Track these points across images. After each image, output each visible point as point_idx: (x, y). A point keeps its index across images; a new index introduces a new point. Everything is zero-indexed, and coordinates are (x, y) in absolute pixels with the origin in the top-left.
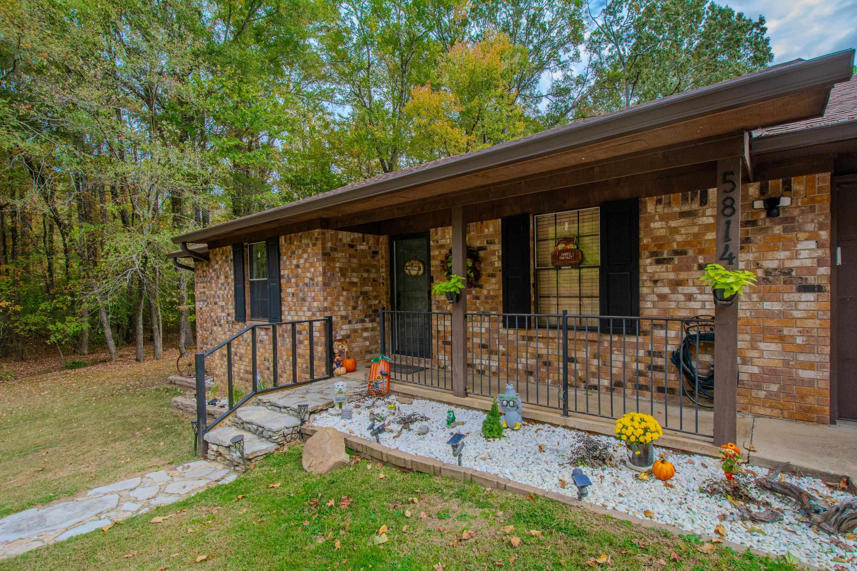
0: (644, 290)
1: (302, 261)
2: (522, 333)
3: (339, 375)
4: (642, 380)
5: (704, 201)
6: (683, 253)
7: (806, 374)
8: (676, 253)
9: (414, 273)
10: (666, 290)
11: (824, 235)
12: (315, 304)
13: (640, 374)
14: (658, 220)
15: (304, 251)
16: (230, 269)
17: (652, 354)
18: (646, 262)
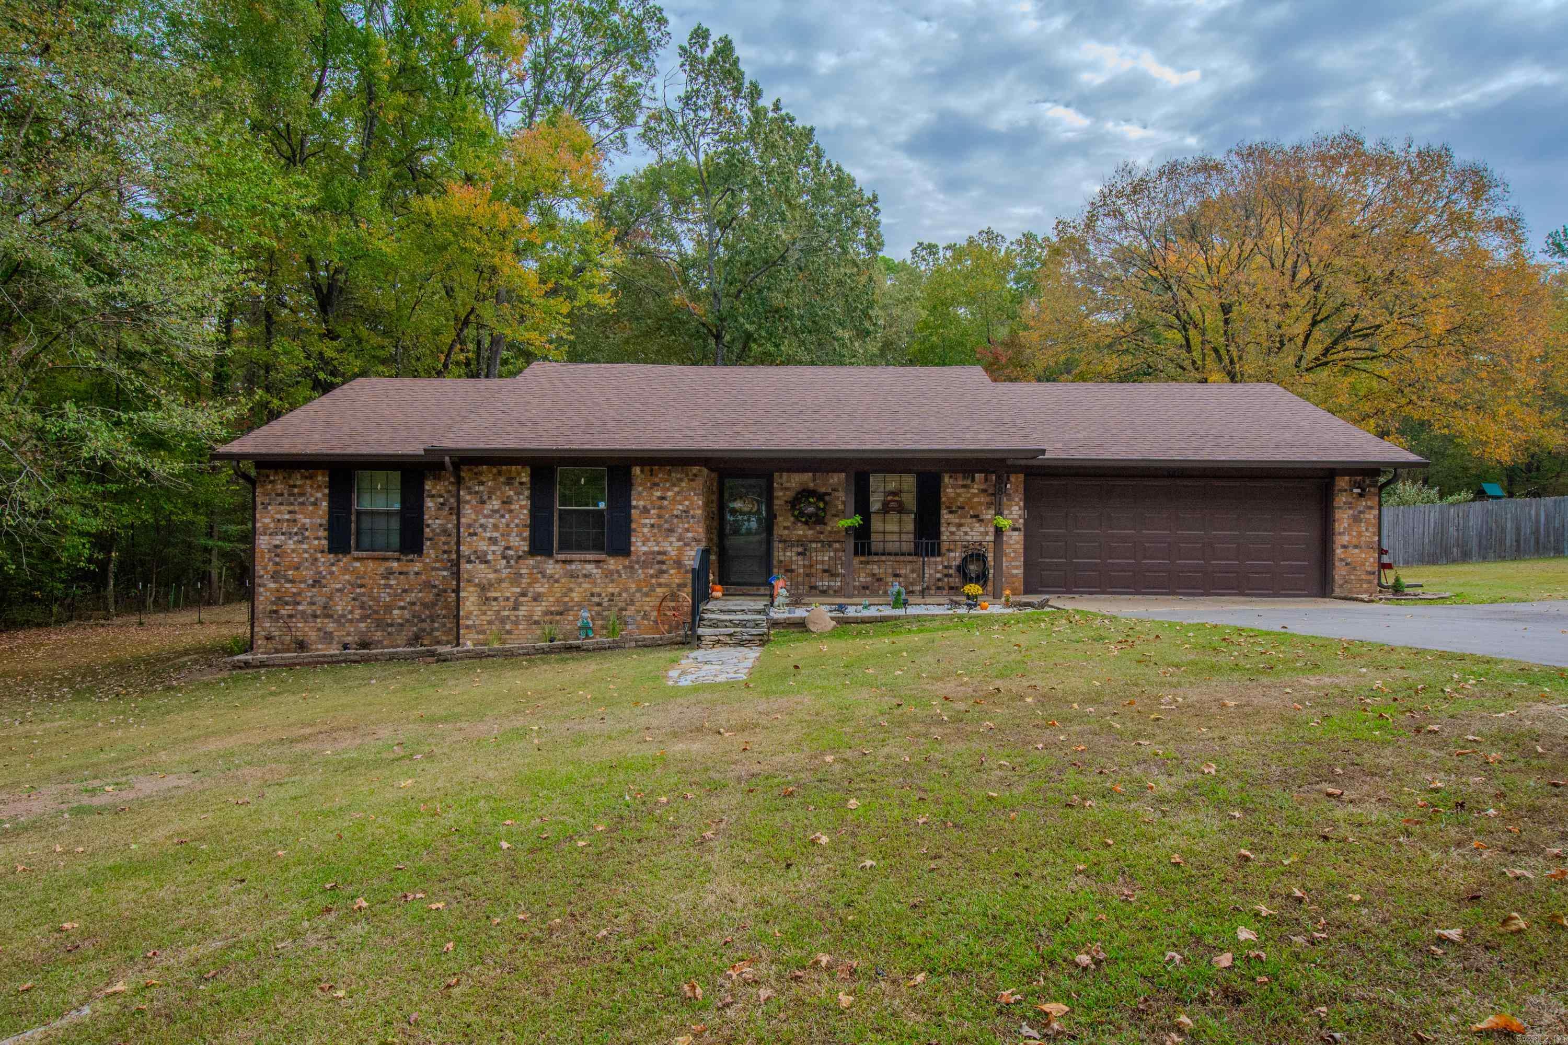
0: (943, 529)
1: (670, 494)
3: (717, 599)
4: (940, 584)
5: (973, 480)
6: (963, 508)
7: (1015, 571)
8: (959, 508)
10: (954, 529)
11: (1022, 504)
12: (690, 535)
13: (939, 580)
14: (950, 488)
15: (674, 485)
16: (518, 494)
17: (946, 567)
18: (944, 512)
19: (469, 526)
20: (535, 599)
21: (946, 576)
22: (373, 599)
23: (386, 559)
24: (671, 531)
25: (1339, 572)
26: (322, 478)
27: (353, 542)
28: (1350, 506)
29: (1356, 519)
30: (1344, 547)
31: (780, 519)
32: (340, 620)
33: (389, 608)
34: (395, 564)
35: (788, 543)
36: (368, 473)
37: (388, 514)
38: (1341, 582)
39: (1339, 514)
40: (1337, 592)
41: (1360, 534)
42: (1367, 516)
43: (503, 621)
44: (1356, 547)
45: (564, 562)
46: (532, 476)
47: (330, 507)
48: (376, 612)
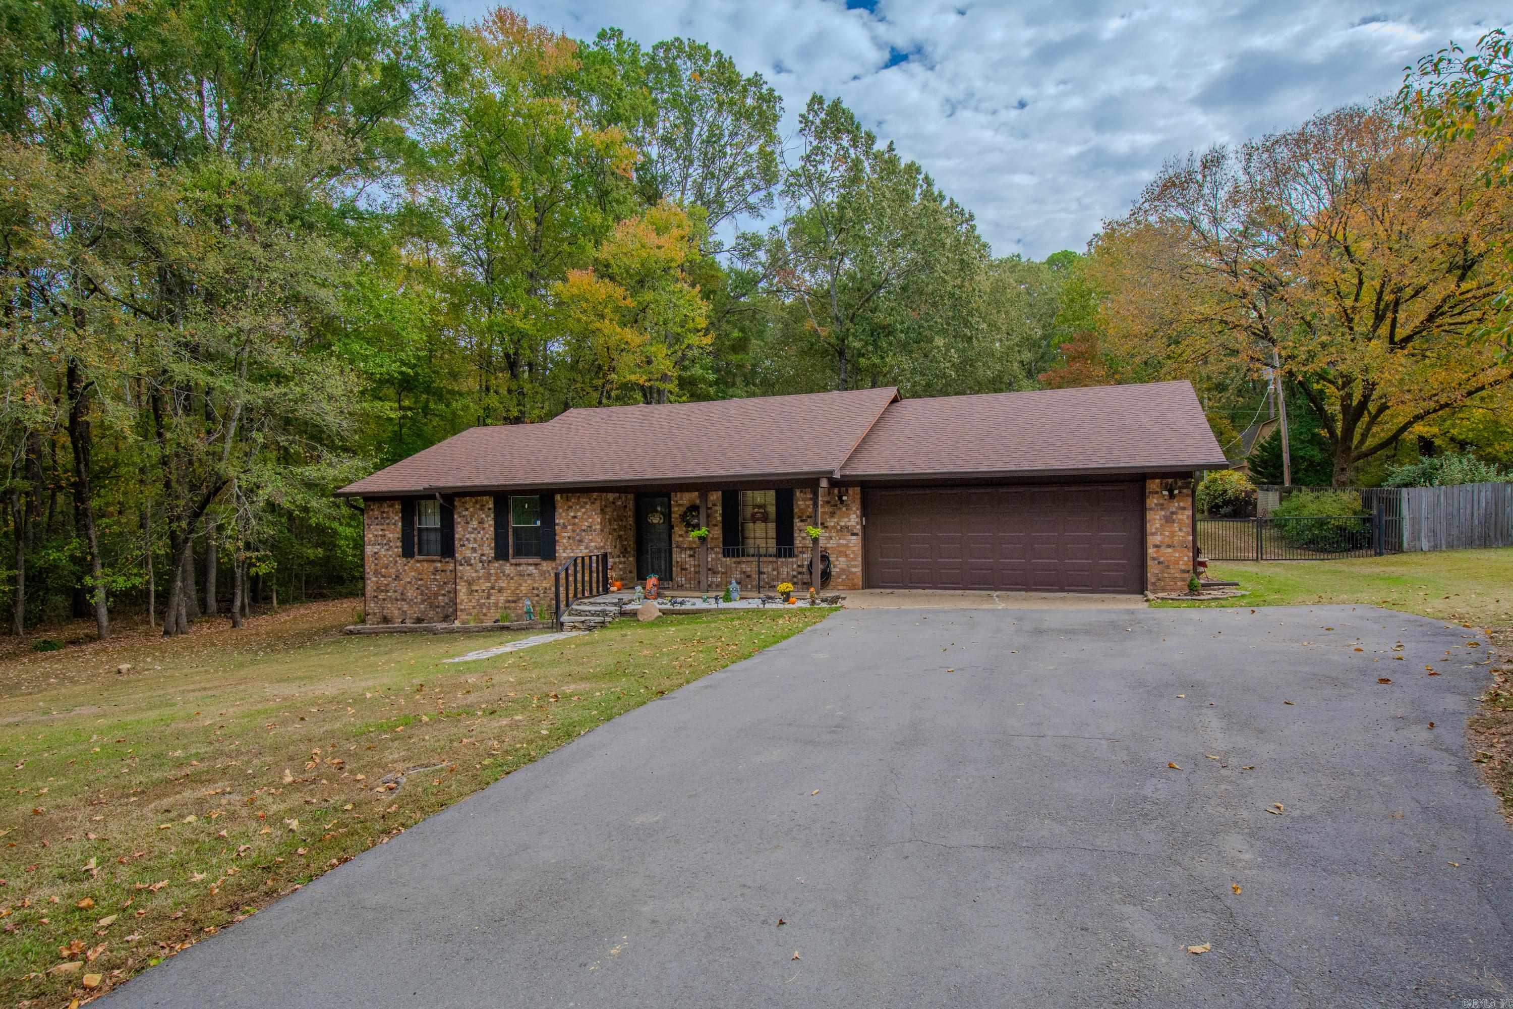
0: (796, 535)
1: (579, 514)
2: (734, 559)
3: (613, 592)
4: (794, 580)
7: (854, 570)
8: (808, 517)
9: (655, 521)
10: (805, 535)
11: (858, 512)
12: (593, 544)
13: (794, 577)
14: (802, 501)
15: (582, 507)
16: (488, 516)
17: (799, 566)
18: (796, 520)
19: (460, 539)
20: (500, 591)
21: (800, 573)
22: (428, 588)
23: (433, 561)
24: (581, 541)
25: (1153, 570)
26: (398, 507)
27: (416, 550)
28: (1162, 507)
29: (1169, 520)
30: (1156, 546)
31: (676, 529)
32: (410, 602)
33: (436, 595)
34: (439, 565)
35: (683, 549)
36: (423, 502)
37: (436, 529)
38: (1153, 580)
39: (1150, 515)
40: (1151, 589)
41: (1173, 534)
42: (1180, 517)
43: (482, 606)
44: (1169, 546)
45: (516, 565)
46: (495, 504)
47: (403, 525)
48: (429, 598)
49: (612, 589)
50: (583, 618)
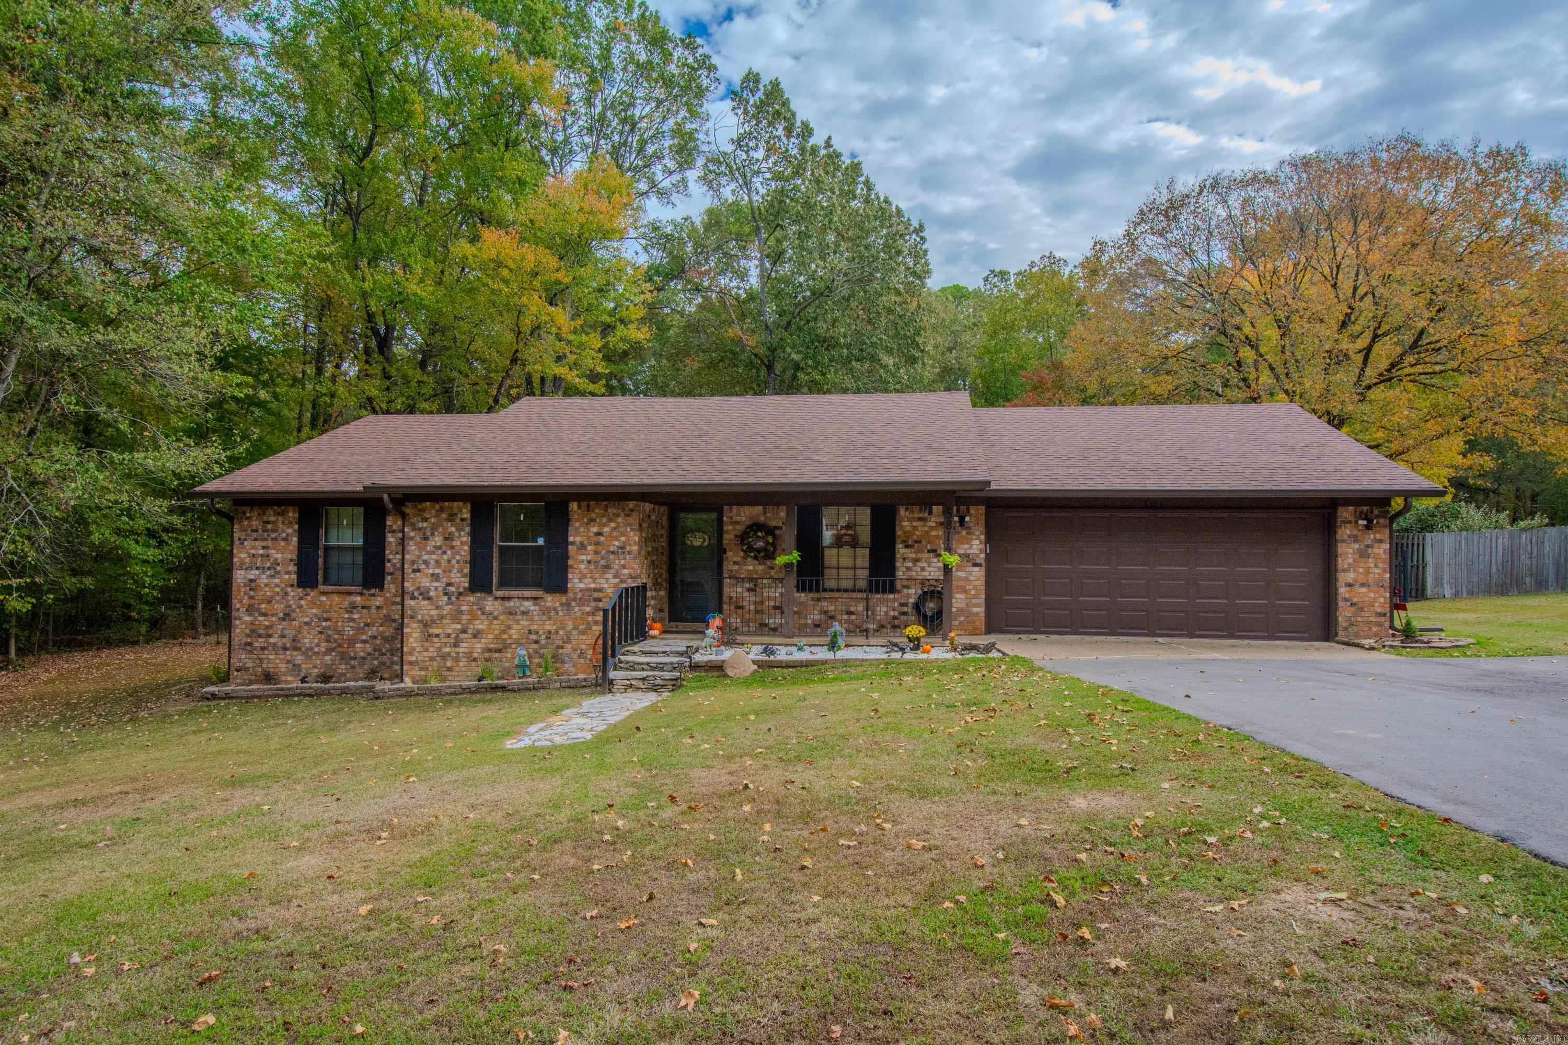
0: (898, 564)
1: (606, 529)
2: (811, 595)
3: (654, 637)
4: (896, 622)
5: (930, 513)
6: (920, 542)
7: (975, 610)
8: (916, 542)
9: (697, 543)
10: (910, 564)
11: (983, 537)
12: (626, 571)
13: (894, 618)
14: (906, 521)
15: (611, 520)
16: (459, 530)
17: (902, 605)
18: (899, 546)
19: (413, 562)
20: (475, 636)
21: (904, 614)
22: (338, 632)
23: (350, 593)
24: (607, 567)
25: (1344, 613)
26: (293, 514)
27: (320, 577)
28: (1355, 539)
29: (1363, 554)
30: (1349, 585)
31: (729, 554)
32: (308, 652)
33: (352, 642)
34: (358, 599)
35: (739, 580)
36: (333, 510)
37: (353, 549)
38: (1345, 625)
39: (1341, 548)
40: (1342, 635)
41: (1367, 571)
42: (1376, 551)
43: (444, 657)
44: (1363, 585)
45: (503, 599)
46: (473, 513)
47: (301, 542)
48: (340, 646)
49: (652, 633)
50: (645, 674)
